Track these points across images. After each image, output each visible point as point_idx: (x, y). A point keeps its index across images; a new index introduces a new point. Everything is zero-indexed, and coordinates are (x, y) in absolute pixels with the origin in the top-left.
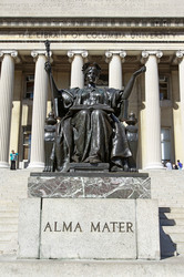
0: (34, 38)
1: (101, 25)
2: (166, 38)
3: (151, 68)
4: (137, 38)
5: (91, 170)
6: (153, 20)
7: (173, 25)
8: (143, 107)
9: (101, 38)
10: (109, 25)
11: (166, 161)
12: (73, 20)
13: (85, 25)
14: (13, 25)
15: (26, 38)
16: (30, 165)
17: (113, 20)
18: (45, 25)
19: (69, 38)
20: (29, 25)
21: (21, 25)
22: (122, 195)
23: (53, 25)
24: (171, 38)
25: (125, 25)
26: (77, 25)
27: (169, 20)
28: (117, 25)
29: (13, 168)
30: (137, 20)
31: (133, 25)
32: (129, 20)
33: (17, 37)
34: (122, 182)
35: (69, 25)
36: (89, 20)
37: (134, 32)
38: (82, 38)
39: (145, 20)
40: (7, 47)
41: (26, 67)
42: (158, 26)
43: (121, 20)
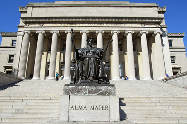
0: (66, 25)
1: (94, 20)
2: (121, 25)
3: (115, 37)
4: (109, 25)
5: (90, 83)
6: (116, 18)
7: (124, 20)
8: (112, 54)
9: (94, 25)
10: (97, 20)
11: (122, 77)
12: (82, 18)
13: (87, 20)
14: (57, 20)
15: (62, 25)
16: (64, 79)
17: (99, 18)
18: (71, 20)
19: (81, 25)
20: (64, 20)
21: (61, 20)
22: (103, 94)
23: (74, 20)
24: (123, 25)
25: (104, 20)
26: (84, 20)
27: (122, 18)
28: (101, 20)
29: (57, 80)
30: (109, 18)
31: (107, 20)
32: (106, 18)
33: (59, 25)
34: (103, 88)
35: (80, 20)
36: (89, 18)
37: (108, 23)
38: (86, 25)
39: (112, 18)
40: (55, 29)
41: (62, 37)
42: (118, 21)
43: (102, 18)
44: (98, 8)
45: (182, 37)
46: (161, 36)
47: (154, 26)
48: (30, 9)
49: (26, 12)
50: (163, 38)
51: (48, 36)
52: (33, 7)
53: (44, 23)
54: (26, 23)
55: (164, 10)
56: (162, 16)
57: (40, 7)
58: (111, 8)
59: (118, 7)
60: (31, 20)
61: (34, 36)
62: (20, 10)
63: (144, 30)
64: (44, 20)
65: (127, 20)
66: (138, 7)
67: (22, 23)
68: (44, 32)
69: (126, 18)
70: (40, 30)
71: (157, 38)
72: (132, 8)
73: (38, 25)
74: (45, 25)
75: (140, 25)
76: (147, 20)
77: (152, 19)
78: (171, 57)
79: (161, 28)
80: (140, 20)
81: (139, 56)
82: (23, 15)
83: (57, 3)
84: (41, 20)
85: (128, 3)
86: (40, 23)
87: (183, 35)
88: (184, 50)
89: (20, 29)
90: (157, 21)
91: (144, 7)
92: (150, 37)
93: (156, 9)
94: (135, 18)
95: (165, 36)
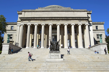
0: (42, 21)
1: (55, 19)
2: (69, 21)
4: (63, 21)
5: (55, 51)
6: (66, 18)
7: (70, 19)
8: (64, 35)
9: (55, 21)
10: (57, 19)
12: (50, 18)
13: (52, 19)
14: (37, 19)
15: (40, 21)
16: (41, 48)
17: (58, 18)
18: (44, 19)
19: (49, 21)
20: (40, 19)
21: (39, 19)
22: (58, 53)
23: (45, 19)
24: (70, 21)
25: (60, 19)
26: (50, 19)
27: (69, 18)
28: (59, 19)
29: (38, 48)
30: (63, 18)
31: (62, 19)
32: (61, 18)
33: (38, 21)
36: (53, 18)
37: (62, 20)
38: (51, 21)
40: (36, 23)
41: (40, 27)
42: (67, 19)
43: (59, 18)
44: (57, 12)
45: (103, 24)
46: (89, 26)
47: (85, 21)
48: (23, 13)
49: (21, 14)
50: (90, 27)
51: (33, 26)
52: (25, 12)
53: (30, 20)
54: (22, 20)
55: (91, 12)
56: (90, 16)
57: (28, 12)
58: (64, 12)
59: (67, 11)
60: (24, 19)
62: (18, 13)
63: (80, 23)
64: (31, 19)
65: (72, 19)
66: (77, 11)
67: (19, 20)
68: (31, 25)
69: (71, 18)
70: (29, 23)
71: (87, 27)
72: (75, 12)
73: (28, 21)
74: (31, 21)
75: (78, 21)
76: (82, 19)
77: (84, 18)
78: (97, 35)
79: (89, 22)
80: (78, 19)
81: (78, 36)
82: (20, 16)
83: (37, 10)
84: (29, 19)
85: (72, 10)
86: (28, 20)
87: (104, 23)
88: (104, 31)
89: (18, 23)
90: (86, 19)
91: (80, 11)
92: (83, 27)
93: (86, 12)
94: (76, 18)
95: (91, 26)
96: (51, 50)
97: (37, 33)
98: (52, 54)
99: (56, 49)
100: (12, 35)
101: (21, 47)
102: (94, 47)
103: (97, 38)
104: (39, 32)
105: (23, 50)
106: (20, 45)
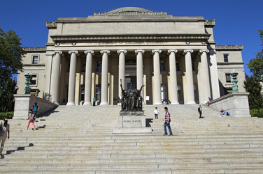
0: (101, 44)
1: (133, 38)
2: (163, 44)
3: (156, 58)
4: (150, 44)
6: (157, 35)
7: (166, 38)
8: (153, 75)
9: (133, 44)
10: (136, 38)
11: (164, 100)
12: (120, 36)
13: (125, 38)
14: (92, 38)
15: (97, 44)
16: (101, 104)
17: (138, 36)
18: (106, 38)
19: (118, 44)
20: (99, 38)
21: (95, 38)
22: (138, 115)
23: (110, 38)
24: (165, 43)
25: (144, 38)
26: (121, 38)
27: (164, 35)
28: (140, 38)
29: (94, 105)
30: (149, 36)
31: (147, 38)
32: (146, 36)
33: (93, 44)
35: (118, 38)
36: (127, 36)
37: (148, 41)
38: (124, 44)
39: (153, 36)
40: (89, 48)
41: (97, 56)
42: (159, 38)
43: (142, 36)
44: (137, 23)
45: (241, 50)
46: (208, 55)
47: (200, 44)
48: (59, 26)
49: (55, 28)
50: (211, 56)
51: (81, 56)
52: (64, 23)
53: (76, 42)
54: (57, 42)
55: (213, 23)
56: (210, 31)
57: (71, 23)
58: (152, 23)
59: (159, 21)
60: (62, 39)
61: (65, 57)
62: (47, 25)
63: (188, 48)
64: (77, 39)
65: (170, 38)
66: (182, 21)
67: (50, 41)
68: (77, 52)
69: (168, 35)
70: (73, 49)
71: (204, 57)
72: (176, 23)
73: (71, 45)
74: (77, 44)
75: (184, 43)
76: (192, 38)
77: (198, 35)
78: (227, 74)
79: (209, 44)
80: (185, 38)
81: (183, 77)
82: (52, 32)
83: (90, 18)
84: (73, 39)
85: (171, 17)
86: (72, 42)
87: (242, 48)
88: (242, 66)
89: (49, 48)
90: (203, 38)
91: (190, 21)
92: (196, 56)
93: (203, 24)
94: (179, 35)
95: (213, 54)
96: (123, 109)
97: (92, 72)
98: (126, 118)
99: (135, 107)
100: (35, 76)
101: (56, 103)
102: (219, 102)
103: (227, 82)
104: (97, 68)
105: (60, 108)
106: (53, 99)
